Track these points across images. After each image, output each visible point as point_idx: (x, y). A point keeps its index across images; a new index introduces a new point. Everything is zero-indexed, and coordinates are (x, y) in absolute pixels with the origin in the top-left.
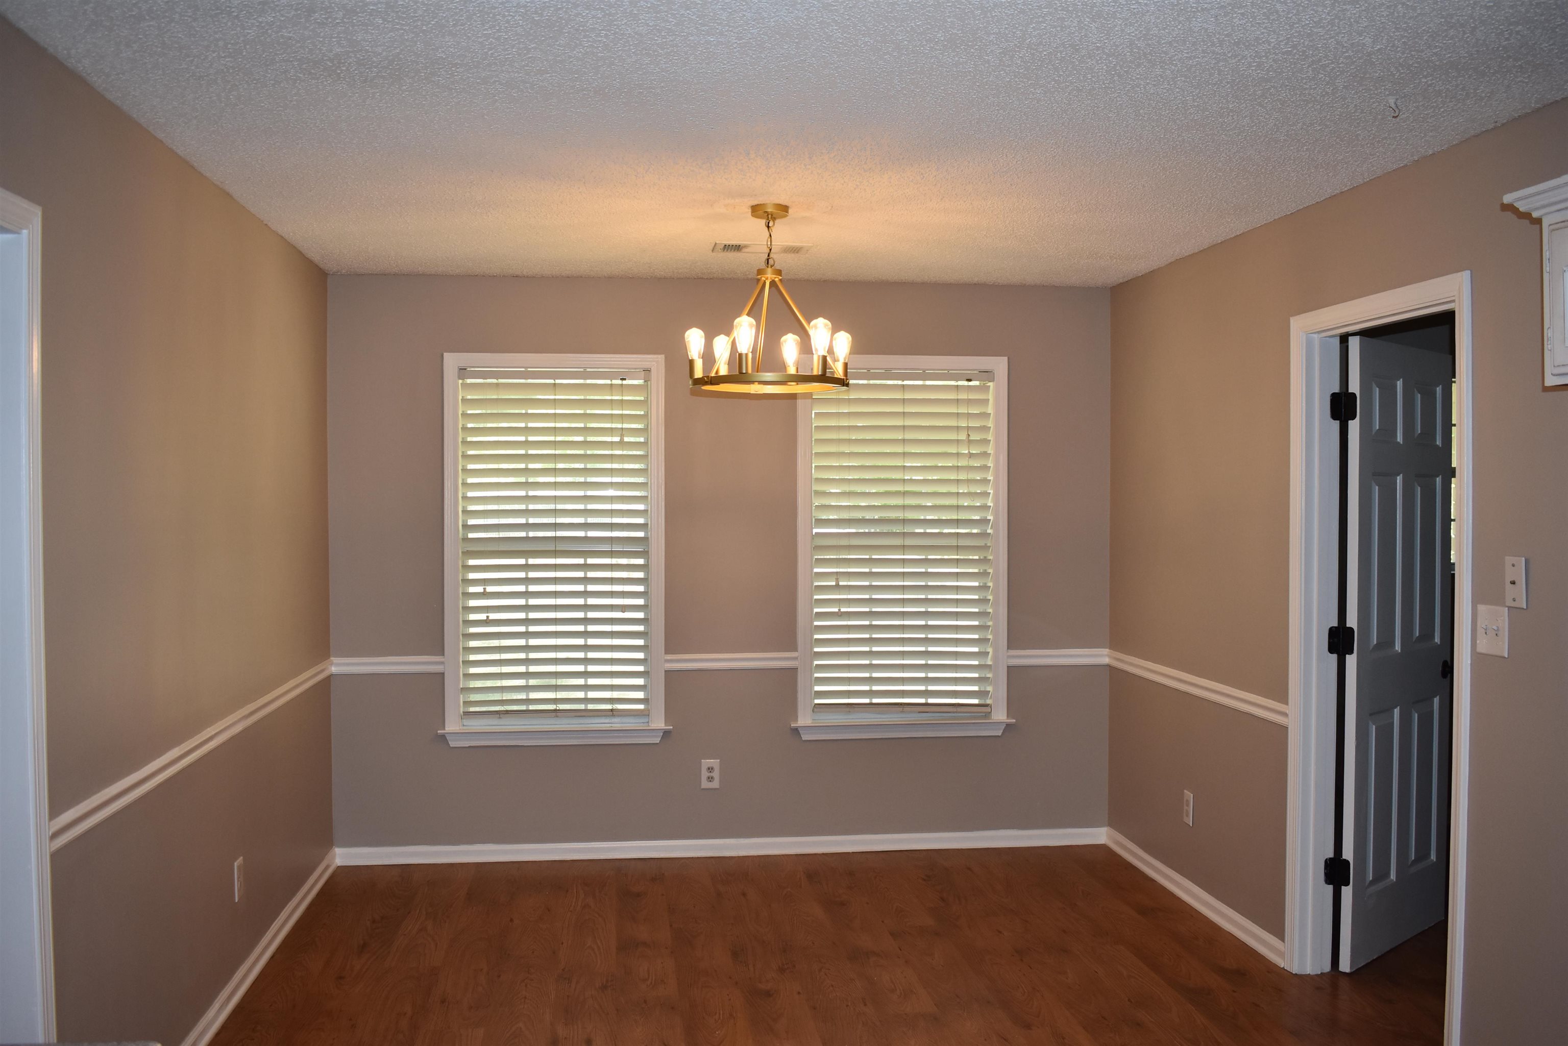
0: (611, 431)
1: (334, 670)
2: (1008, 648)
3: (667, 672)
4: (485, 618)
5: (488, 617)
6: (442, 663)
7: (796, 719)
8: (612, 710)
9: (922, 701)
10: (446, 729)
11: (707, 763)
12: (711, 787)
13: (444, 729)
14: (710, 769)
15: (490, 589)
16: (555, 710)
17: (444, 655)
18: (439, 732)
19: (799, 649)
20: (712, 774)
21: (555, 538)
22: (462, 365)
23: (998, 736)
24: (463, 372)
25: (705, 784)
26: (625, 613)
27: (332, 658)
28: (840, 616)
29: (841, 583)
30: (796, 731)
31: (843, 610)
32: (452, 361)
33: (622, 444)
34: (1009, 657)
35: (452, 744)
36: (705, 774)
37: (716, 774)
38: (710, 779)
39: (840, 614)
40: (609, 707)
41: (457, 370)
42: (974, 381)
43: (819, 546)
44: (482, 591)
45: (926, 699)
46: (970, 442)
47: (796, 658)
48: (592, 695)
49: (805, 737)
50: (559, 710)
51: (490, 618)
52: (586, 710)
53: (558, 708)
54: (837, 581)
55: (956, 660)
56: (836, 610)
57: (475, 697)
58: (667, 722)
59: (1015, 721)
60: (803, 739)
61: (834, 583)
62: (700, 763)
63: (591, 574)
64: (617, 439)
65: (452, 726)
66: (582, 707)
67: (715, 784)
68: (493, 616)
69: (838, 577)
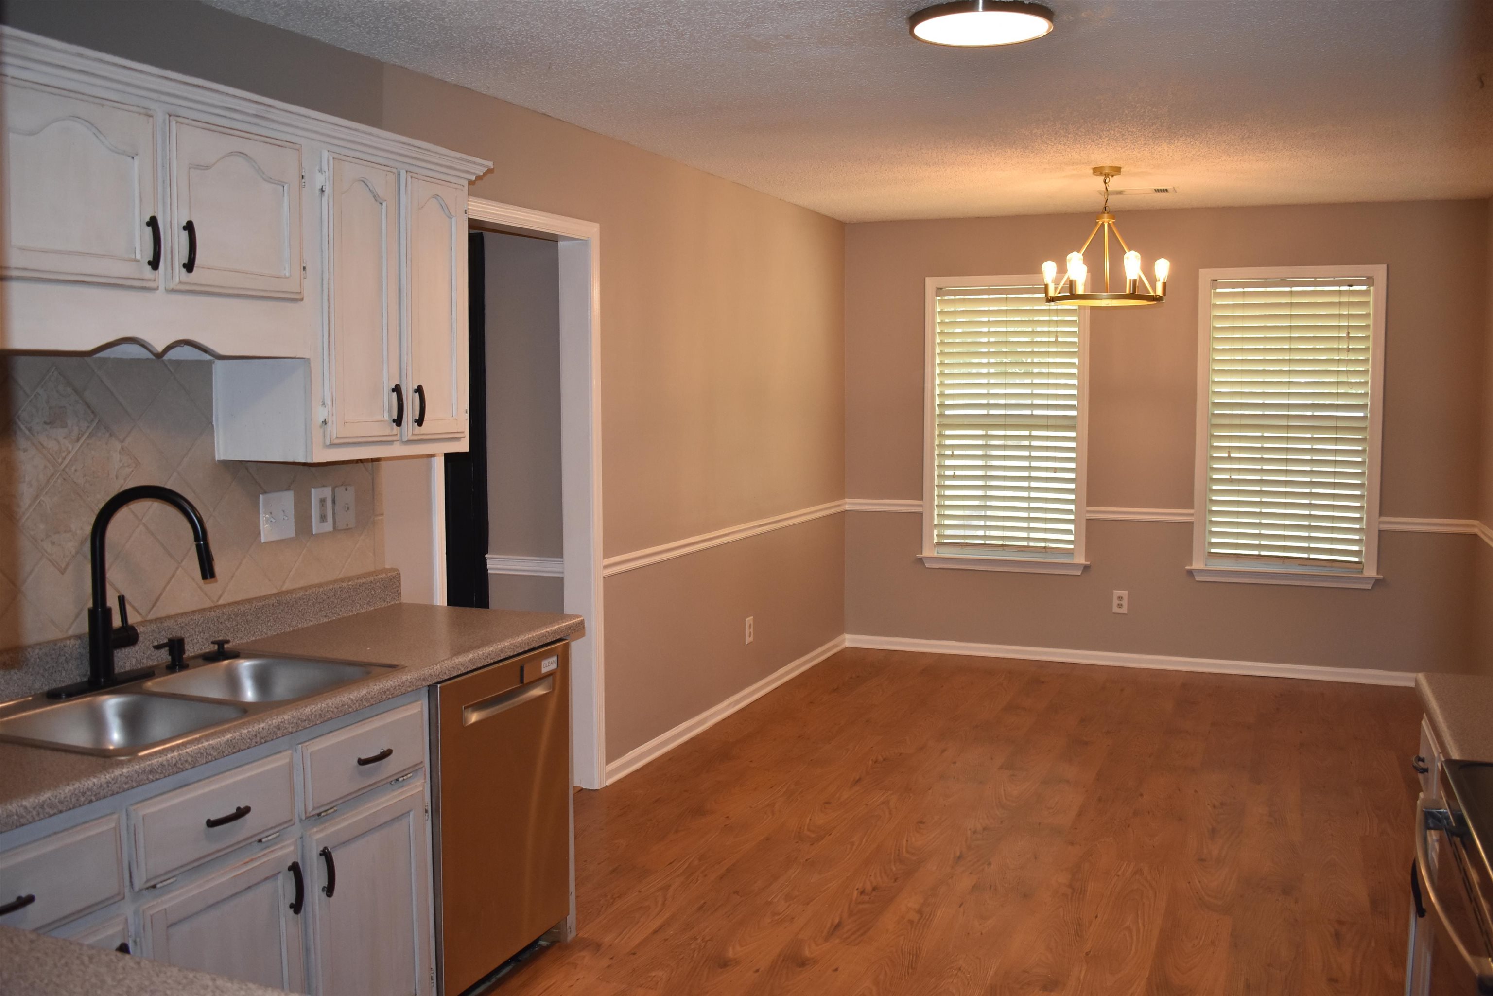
0: (1049, 333)
1: (847, 507)
2: (1381, 515)
3: (1088, 520)
4: (953, 474)
5: (954, 473)
6: (921, 506)
7: (1190, 562)
8: (1045, 547)
9: (1305, 556)
10: (923, 554)
11: (1117, 593)
12: (1120, 612)
13: (922, 554)
14: (1120, 598)
15: (956, 453)
16: (1002, 545)
17: (922, 500)
18: (917, 555)
19: (1195, 506)
20: (1121, 602)
21: (1005, 415)
22: (939, 286)
23: (1368, 589)
24: (939, 291)
25: (1116, 609)
26: (1057, 473)
27: (846, 499)
28: (1231, 482)
29: (1232, 455)
30: (1190, 573)
31: (1233, 477)
32: (931, 283)
33: (1056, 343)
34: (1380, 523)
35: (927, 565)
36: (1116, 602)
37: (1125, 602)
38: (1120, 606)
39: (1230, 480)
40: (1043, 545)
41: (935, 289)
42: (1355, 286)
43: (1216, 425)
44: (951, 453)
45: (1309, 554)
46: (1349, 337)
47: (1192, 515)
48: (1033, 535)
49: (1198, 578)
50: (1005, 545)
51: (956, 474)
52: (1028, 547)
53: (1004, 544)
54: (1229, 453)
55: (1333, 523)
56: (1228, 477)
57: (948, 532)
58: (1087, 557)
59: (1382, 577)
60: (1197, 580)
61: (1226, 455)
62: (1112, 593)
63: (1034, 443)
64: (1053, 339)
65: (928, 552)
66: (1025, 544)
67: (1124, 610)
68: (958, 473)
69: (1230, 450)
